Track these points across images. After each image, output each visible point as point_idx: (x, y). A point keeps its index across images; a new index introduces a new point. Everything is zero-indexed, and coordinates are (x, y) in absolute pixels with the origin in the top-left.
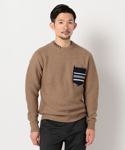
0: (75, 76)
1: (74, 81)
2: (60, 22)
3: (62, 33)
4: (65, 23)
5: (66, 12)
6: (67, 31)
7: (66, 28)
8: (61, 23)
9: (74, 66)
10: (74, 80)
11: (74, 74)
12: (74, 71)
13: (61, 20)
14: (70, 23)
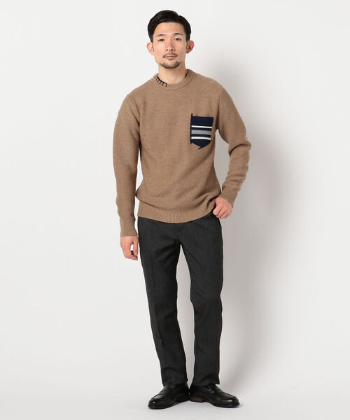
0: (194, 132)
1: (192, 141)
2: (161, 38)
3: (164, 57)
4: (168, 40)
5: (170, 21)
6: (172, 53)
7: (169, 48)
8: (162, 40)
9: (192, 114)
10: (193, 138)
11: (192, 129)
12: (192, 123)
13: (161, 35)
14: (177, 39)
